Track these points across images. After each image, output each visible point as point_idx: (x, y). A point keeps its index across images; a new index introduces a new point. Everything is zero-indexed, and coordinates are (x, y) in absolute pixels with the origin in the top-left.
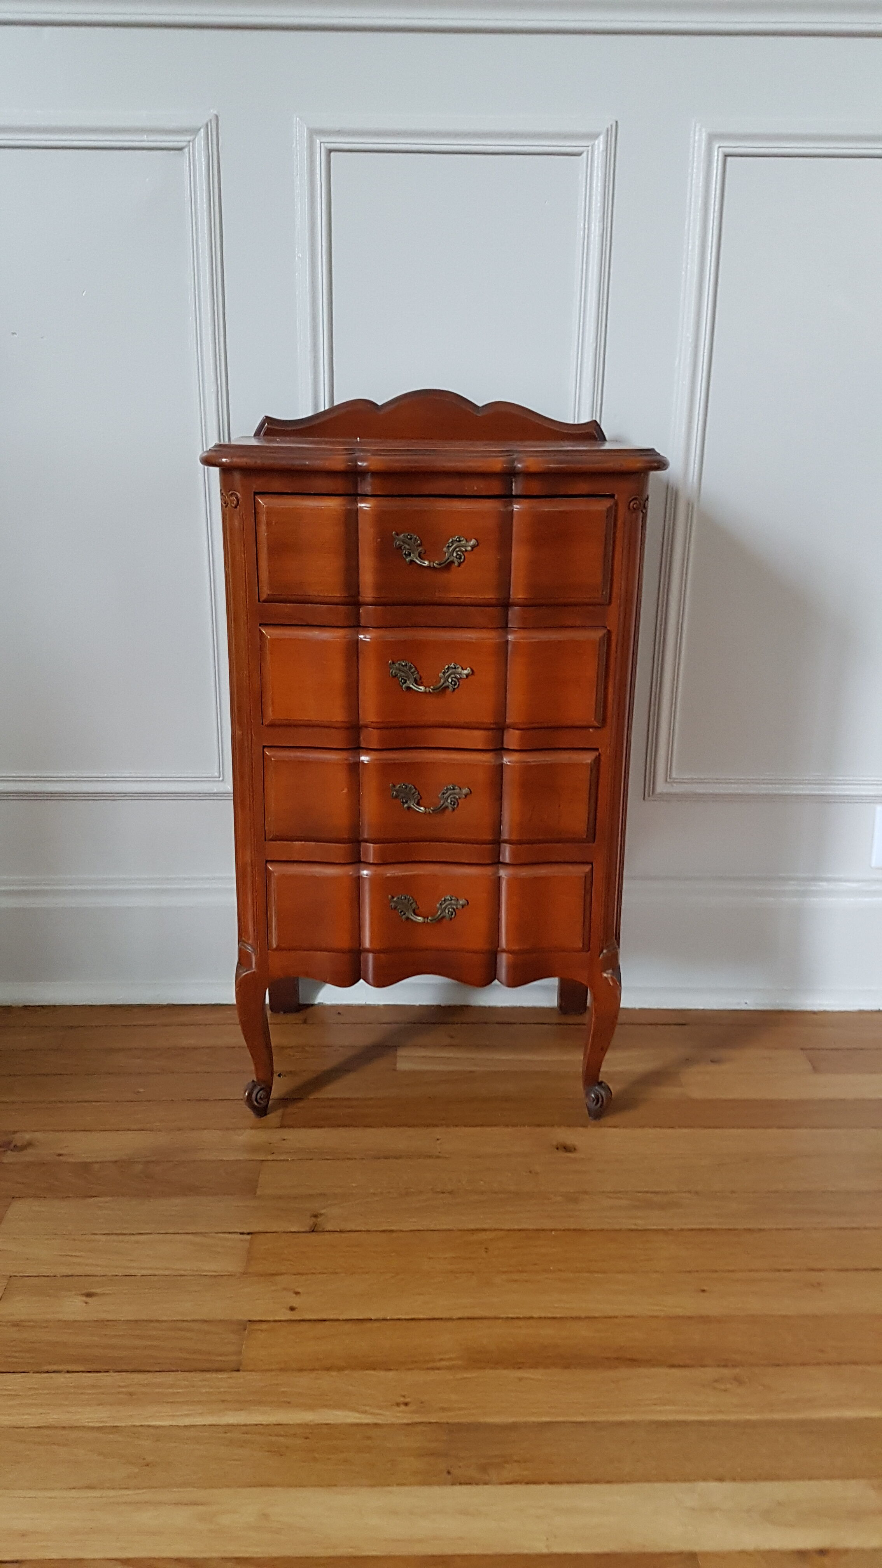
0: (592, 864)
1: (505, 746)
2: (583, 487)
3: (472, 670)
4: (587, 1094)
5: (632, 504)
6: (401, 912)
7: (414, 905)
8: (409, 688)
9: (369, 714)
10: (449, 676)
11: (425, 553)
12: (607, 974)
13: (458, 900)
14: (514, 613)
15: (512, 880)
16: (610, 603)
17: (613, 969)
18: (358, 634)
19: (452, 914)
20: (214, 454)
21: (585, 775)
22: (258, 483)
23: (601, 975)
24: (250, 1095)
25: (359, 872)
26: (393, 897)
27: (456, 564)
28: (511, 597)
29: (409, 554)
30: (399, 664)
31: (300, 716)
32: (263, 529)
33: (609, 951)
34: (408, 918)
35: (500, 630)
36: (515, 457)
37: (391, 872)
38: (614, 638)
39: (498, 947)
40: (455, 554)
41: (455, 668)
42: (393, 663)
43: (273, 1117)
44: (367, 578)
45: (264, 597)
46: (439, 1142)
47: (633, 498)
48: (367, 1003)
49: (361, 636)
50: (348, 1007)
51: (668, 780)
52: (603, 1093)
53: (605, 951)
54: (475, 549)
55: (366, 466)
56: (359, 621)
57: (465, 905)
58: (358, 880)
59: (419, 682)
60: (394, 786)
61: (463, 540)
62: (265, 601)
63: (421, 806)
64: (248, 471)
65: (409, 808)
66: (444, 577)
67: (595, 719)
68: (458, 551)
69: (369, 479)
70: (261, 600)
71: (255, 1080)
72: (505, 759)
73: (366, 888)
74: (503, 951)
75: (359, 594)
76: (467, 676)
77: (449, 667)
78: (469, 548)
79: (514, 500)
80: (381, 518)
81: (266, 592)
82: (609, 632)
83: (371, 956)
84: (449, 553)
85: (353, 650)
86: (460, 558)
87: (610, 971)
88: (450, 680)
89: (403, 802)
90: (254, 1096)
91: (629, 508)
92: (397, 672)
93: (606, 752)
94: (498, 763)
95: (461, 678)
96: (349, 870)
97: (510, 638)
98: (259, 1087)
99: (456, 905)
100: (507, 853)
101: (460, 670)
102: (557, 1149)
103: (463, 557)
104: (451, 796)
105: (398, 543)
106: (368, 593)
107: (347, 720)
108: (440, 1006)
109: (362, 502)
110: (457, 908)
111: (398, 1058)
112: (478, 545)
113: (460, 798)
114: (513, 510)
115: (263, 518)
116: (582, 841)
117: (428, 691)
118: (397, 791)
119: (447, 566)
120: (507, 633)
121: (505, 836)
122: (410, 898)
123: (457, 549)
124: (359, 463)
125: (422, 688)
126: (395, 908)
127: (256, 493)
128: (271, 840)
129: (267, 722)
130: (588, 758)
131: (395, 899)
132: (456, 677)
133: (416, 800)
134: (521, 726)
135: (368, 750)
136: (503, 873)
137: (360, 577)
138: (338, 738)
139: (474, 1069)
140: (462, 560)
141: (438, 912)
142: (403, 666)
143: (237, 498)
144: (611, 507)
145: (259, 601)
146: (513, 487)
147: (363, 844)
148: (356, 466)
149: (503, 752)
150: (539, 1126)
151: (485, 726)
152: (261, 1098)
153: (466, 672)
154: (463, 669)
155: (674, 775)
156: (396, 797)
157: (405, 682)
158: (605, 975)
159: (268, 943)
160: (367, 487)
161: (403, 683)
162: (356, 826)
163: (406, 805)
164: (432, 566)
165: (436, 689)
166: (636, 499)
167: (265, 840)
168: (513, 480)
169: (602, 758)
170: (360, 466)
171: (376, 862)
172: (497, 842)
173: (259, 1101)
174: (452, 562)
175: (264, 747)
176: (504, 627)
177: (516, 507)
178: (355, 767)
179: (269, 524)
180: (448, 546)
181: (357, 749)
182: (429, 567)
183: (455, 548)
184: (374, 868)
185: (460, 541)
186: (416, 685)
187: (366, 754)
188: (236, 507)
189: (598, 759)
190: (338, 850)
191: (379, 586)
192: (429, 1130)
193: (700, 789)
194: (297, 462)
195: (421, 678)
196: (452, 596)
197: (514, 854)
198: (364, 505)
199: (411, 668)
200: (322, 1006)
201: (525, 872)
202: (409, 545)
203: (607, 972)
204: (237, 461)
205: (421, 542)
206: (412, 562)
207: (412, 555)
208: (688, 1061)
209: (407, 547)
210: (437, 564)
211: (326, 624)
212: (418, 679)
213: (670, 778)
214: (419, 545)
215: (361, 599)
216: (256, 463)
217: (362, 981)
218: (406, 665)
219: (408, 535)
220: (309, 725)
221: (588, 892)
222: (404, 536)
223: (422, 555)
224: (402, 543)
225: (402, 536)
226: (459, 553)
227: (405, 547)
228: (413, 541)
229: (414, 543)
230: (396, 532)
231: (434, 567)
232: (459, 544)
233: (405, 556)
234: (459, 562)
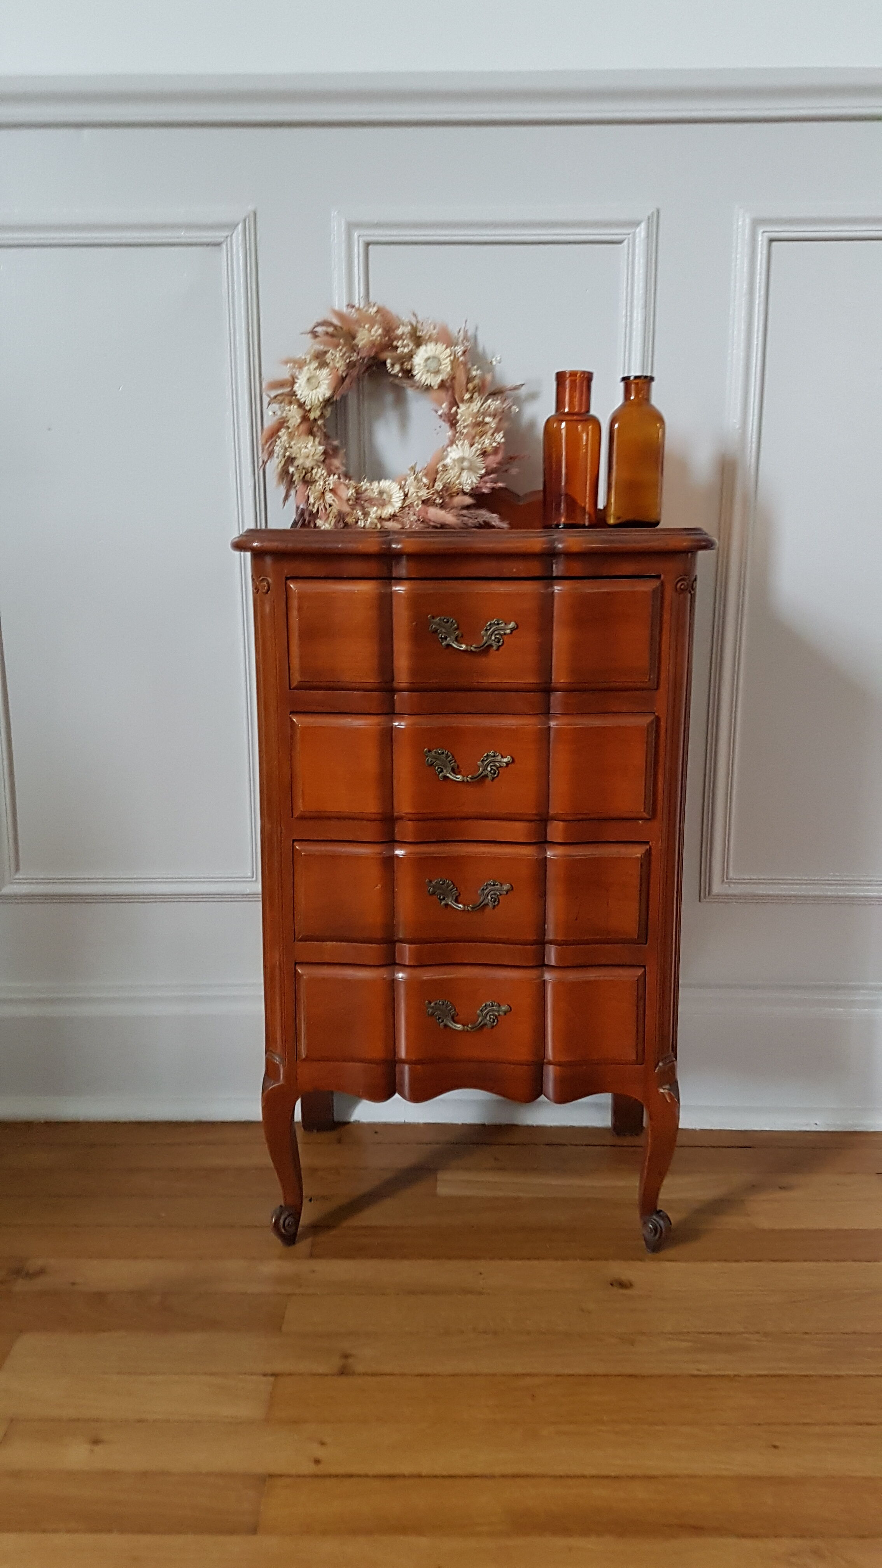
0: (644, 967)
1: (549, 839)
2: (628, 568)
3: (512, 758)
4: (645, 1224)
5: (679, 585)
6: (439, 1019)
7: (453, 1012)
8: (446, 778)
9: (404, 805)
10: (488, 764)
11: (462, 636)
12: (664, 1089)
13: (500, 1006)
14: (556, 698)
15: (557, 984)
16: (657, 689)
17: (670, 1085)
18: (392, 722)
19: (494, 1022)
20: (244, 538)
21: (635, 871)
22: (289, 568)
23: (658, 1091)
24: (277, 1221)
25: (394, 975)
26: (430, 1003)
27: (495, 648)
28: (553, 681)
29: (446, 638)
30: (436, 752)
31: (332, 807)
32: (294, 614)
33: (665, 1064)
34: (446, 1026)
35: (540, 715)
36: (554, 537)
37: (428, 975)
38: (663, 724)
39: (544, 1058)
40: (493, 638)
41: (494, 756)
42: (430, 751)
43: (303, 1246)
44: (402, 663)
45: (295, 684)
46: (482, 1276)
47: (680, 578)
48: (406, 1121)
49: (396, 724)
50: (386, 1125)
51: (726, 880)
52: (662, 1223)
53: (661, 1064)
54: (514, 632)
55: (399, 549)
56: (393, 709)
57: (508, 1012)
58: (392, 983)
59: (456, 771)
60: (431, 882)
61: (502, 623)
62: (295, 688)
63: (459, 904)
64: (280, 555)
65: (447, 905)
66: (483, 661)
67: (644, 811)
69: (404, 561)
70: (291, 688)
71: (283, 1205)
72: (548, 853)
73: (402, 992)
74: (550, 1063)
75: (393, 680)
76: (508, 764)
77: (487, 755)
78: (508, 631)
79: (555, 581)
80: (416, 601)
81: (296, 678)
82: (658, 719)
83: (407, 1067)
84: (486, 637)
85: (388, 737)
86: (499, 642)
87: (667, 1087)
88: (489, 769)
89: (440, 898)
90: (281, 1221)
91: (676, 590)
92: (434, 760)
93: (657, 846)
94: (541, 857)
95: (501, 767)
96: (383, 973)
97: (553, 724)
98: (287, 1213)
99: (498, 1011)
100: (552, 955)
101: (500, 757)
102: (612, 1284)
103: (502, 641)
104: (492, 893)
105: (434, 627)
106: (402, 678)
107: (380, 811)
108: (484, 1125)
109: (397, 585)
110: (499, 1015)
111: (438, 1183)
112: (517, 628)
113: (501, 895)
114: (553, 592)
115: (295, 603)
116: (634, 942)
117: (465, 780)
118: (433, 887)
119: (486, 650)
120: (549, 719)
121: (550, 936)
122: (449, 1003)
123: (496, 633)
124: (394, 546)
125: (459, 778)
126: (433, 1014)
127: (287, 578)
128: (301, 940)
129: (296, 815)
130: (638, 852)
131: (432, 1004)
132: (495, 766)
133: (454, 898)
134: (565, 817)
135: (402, 843)
136: (548, 976)
137: (395, 662)
138: (370, 831)
139: (521, 1194)
140: (501, 644)
141: (478, 1019)
142: (439, 754)
143: (268, 583)
144: (657, 588)
145: (290, 689)
146: (554, 569)
147: (398, 945)
148: (390, 548)
149: (546, 846)
150: (591, 1259)
151: (525, 817)
152: (289, 1224)
153: (505, 760)
154: (502, 757)
155: (731, 875)
156: (433, 893)
157: (442, 771)
158: (662, 1091)
159: (297, 1053)
160: (402, 569)
161: (440, 772)
162: (390, 925)
163: (443, 902)
164: (469, 650)
165: (475, 778)
166: (683, 579)
167: (294, 941)
168: (554, 561)
169: (653, 852)
170: (395, 549)
171: (412, 964)
172: (541, 943)
173: (287, 1228)
174: (491, 646)
175: (294, 841)
176: (546, 713)
177: (557, 589)
178: (389, 861)
179: (300, 608)
180: (486, 630)
181: (392, 842)
182: (465, 651)
183: (493, 632)
184: (408, 970)
185: (498, 624)
186: (453, 774)
187: (401, 848)
188: (267, 593)
189: (648, 853)
190: (371, 951)
191: (414, 671)
192: (473, 1262)
193: (761, 890)
194: (329, 546)
195: (458, 767)
196: (491, 681)
197: (559, 957)
198: (399, 589)
199: (447, 757)
200: (358, 1124)
201: (573, 976)
202: (444, 628)
203: (664, 1087)
204: (268, 545)
205: (458, 626)
206: (448, 646)
207: (448, 639)
208: (753, 1188)
209: (444, 630)
210: (475, 648)
211: (360, 712)
212: (456, 768)
213: (727, 879)
214: (457, 629)
215: (395, 685)
216: (286, 547)
217: (397, 1095)
218: (443, 753)
219: (445, 618)
220: (340, 818)
221: (640, 998)
222: (440, 620)
223: (459, 639)
224: (438, 627)
225: (437, 619)
226: (497, 636)
227: (441, 631)
228: (449, 624)
229: (451, 627)
230: (432, 616)
231: (472, 650)
232: (497, 627)
233: (441, 639)
234: (498, 645)
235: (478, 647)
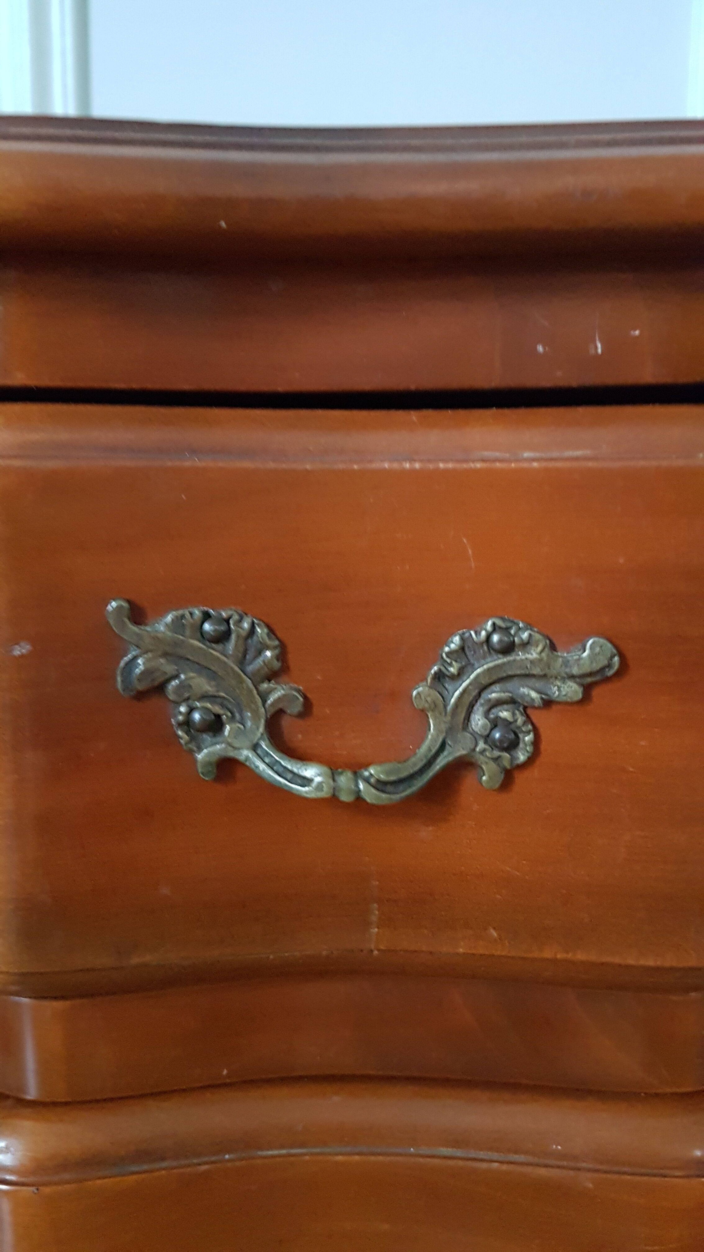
11: (307, 709)
27: (487, 775)
29: (213, 724)
40: (478, 721)
54: (596, 692)
61: (525, 645)
68: (499, 703)
86: (512, 745)
103: (528, 738)
112: (622, 671)
123: (495, 694)
140: (522, 757)
164: (345, 797)
174: (464, 764)
180: (439, 677)
182: (328, 804)
185: (508, 649)
202: (203, 669)
205: (282, 656)
206: (226, 766)
207: (228, 731)
209: (203, 684)
210: (381, 785)
214: (272, 676)
219: (207, 616)
222: (178, 625)
223: (286, 726)
224: (169, 668)
225: (163, 622)
226: (505, 714)
227: (183, 686)
228: (231, 645)
229: (242, 662)
230: (128, 601)
231: (359, 798)
232: (502, 660)
233: (188, 733)
234: (507, 764)
235: (393, 778)
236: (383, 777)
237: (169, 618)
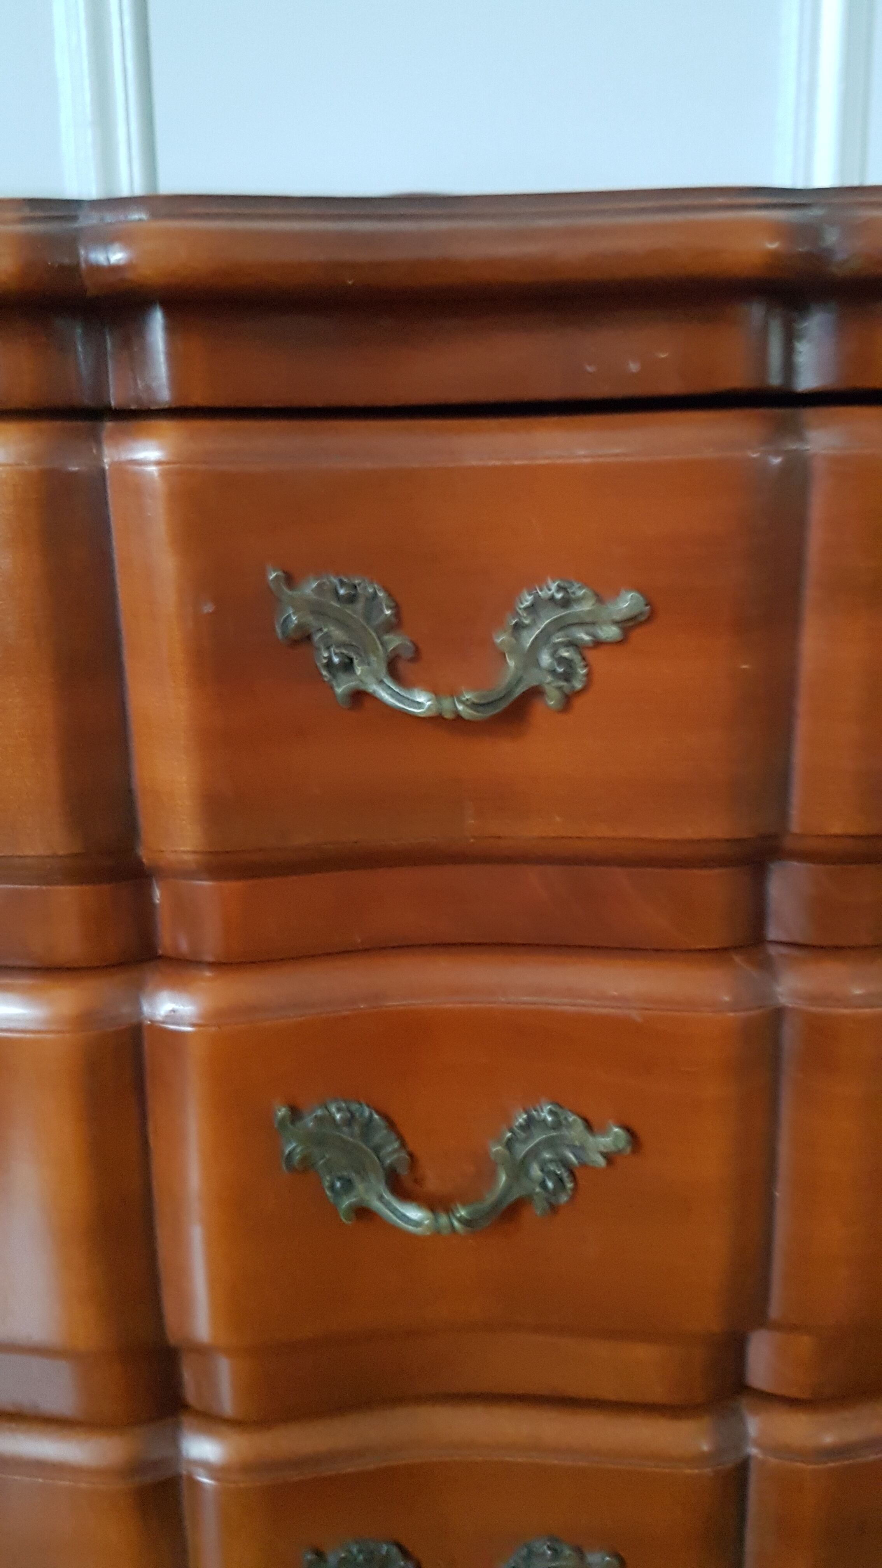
1: (752, 1387)
3: (628, 1129)
8: (363, 1213)
10: (531, 1155)
11: (417, 655)
14: (793, 886)
18: (142, 997)
27: (552, 700)
28: (790, 823)
29: (348, 666)
30: (319, 1120)
35: (730, 955)
40: (546, 659)
41: (555, 1124)
42: (295, 1113)
44: (173, 769)
49: (157, 1005)
54: (632, 635)
55: (127, 272)
56: (148, 945)
59: (408, 1185)
61: (579, 600)
66: (504, 755)
68: (561, 645)
69: (155, 327)
72: (752, 1432)
75: (136, 834)
76: (611, 1157)
77: (528, 1122)
78: (611, 632)
79: (809, 414)
80: (212, 508)
84: (517, 656)
85: (124, 1067)
86: (571, 676)
88: (537, 1172)
92: (311, 1150)
94: (726, 1450)
95: (581, 1166)
101: (579, 1131)
103: (582, 670)
105: (294, 617)
106: (174, 824)
107: (114, 1333)
109: (125, 438)
112: (651, 617)
114: (803, 460)
117: (446, 1232)
119: (515, 712)
120: (766, 965)
123: (558, 639)
125: (420, 1211)
132: (560, 1162)
134: (817, 1319)
135: (210, 1421)
137: (140, 770)
140: (577, 685)
142: (337, 1123)
146: (800, 356)
149: (743, 1407)
153: (601, 1139)
154: (591, 1132)
157: (347, 1192)
160: (149, 376)
161: (338, 1194)
164: (448, 715)
165: (480, 1213)
168: (804, 315)
170: (107, 272)
174: (536, 692)
176: (751, 945)
177: (819, 444)
178: (163, 1486)
180: (518, 628)
181: (169, 1418)
182: (436, 720)
183: (547, 634)
185: (566, 603)
186: (393, 1202)
187: (206, 1436)
191: (222, 801)
195: (413, 1169)
196: (537, 829)
205: (397, 614)
206: (359, 697)
207: (359, 670)
209: (337, 634)
210: (474, 706)
212: (403, 1172)
214: (391, 628)
215: (145, 855)
218: (349, 1119)
219: (340, 581)
222: (320, 589)
223: (402, 666)
224: (315, 623)
225: (309, 588)
226: (565, 653)
227: (325, 635)
228: (360, 605)
229: (368, 618)
230: (284, 572)
231: (458, 717)
232: (563, 613)
233: (330, 672)
234: (567, 690)
235: (483, 702)
236: (476, 701)
237: (314, 585)
